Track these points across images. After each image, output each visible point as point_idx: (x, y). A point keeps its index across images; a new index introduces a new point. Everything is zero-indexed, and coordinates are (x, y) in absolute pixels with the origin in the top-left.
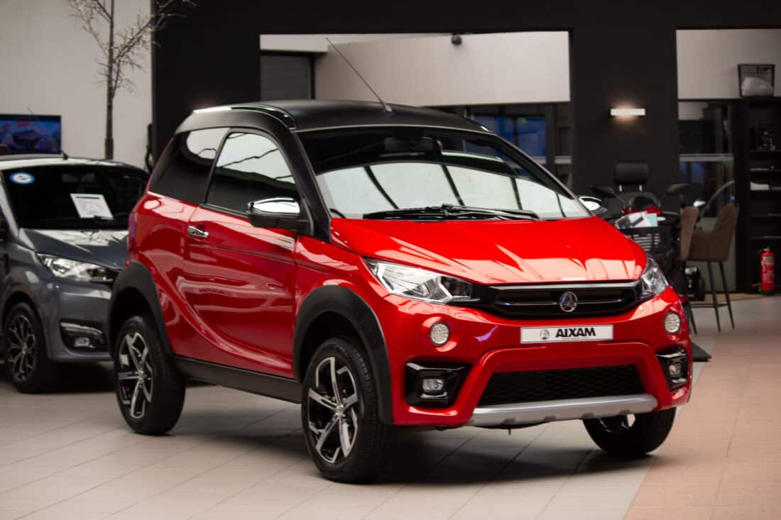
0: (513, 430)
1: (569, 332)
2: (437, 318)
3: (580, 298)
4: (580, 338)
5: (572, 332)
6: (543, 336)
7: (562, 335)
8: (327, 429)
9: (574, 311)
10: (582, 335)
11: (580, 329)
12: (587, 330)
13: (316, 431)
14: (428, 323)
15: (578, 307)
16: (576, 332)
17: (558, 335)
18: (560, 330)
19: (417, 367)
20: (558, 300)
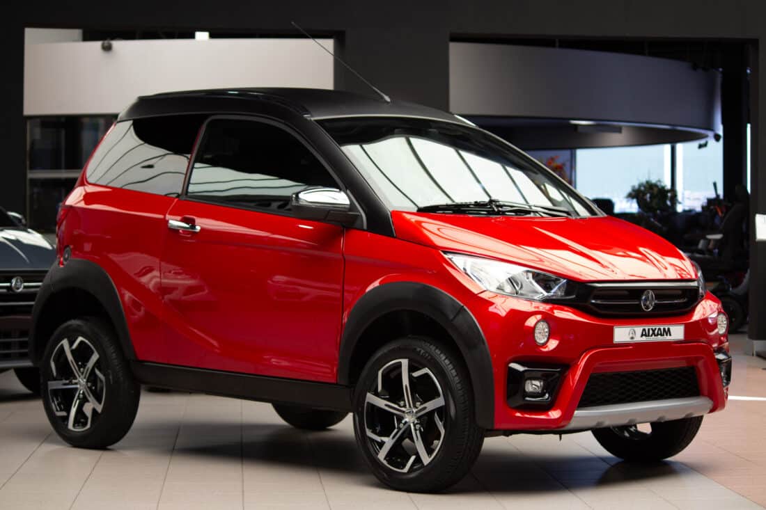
0: (563, 436)
1: (651, 332)
2: (539, 317)
3: (658, 297)
4: (660, 338)
5: (654, 331)
6: (631, 335)
7: (646, 335)
8: (394, 437)
9: (653, 309)
10: (661, 335)
11: (660, 329)
12: (664, 329)
13: (378, 439)
14: (531, 322)
15: (656, 306)
16: (656, 332)
17: (642, 335)
18: (644, 330)
19: (520, 368)
20: (639, 298)
